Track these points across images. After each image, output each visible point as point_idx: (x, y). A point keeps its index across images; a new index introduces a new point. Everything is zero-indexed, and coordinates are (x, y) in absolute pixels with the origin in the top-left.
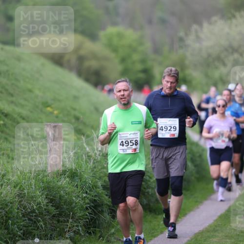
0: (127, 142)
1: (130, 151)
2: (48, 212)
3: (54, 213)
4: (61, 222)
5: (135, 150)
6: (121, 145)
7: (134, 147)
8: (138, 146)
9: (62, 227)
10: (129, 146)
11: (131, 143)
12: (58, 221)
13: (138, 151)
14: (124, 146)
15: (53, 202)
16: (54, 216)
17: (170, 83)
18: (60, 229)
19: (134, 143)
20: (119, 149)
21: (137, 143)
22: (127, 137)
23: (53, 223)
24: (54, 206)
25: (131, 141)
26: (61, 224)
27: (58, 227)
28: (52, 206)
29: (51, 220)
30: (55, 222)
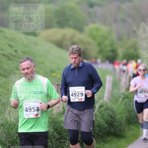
0: (30, 109)
1: (32, 116)
2: (54, 137)
3: (57, 137)
4: (62, 143)
5: (37, 115)
6: (26, 111)
7: (36, 112)
8: (40, 112)
9: (62, 146)
10: (32, 112)
11: (33, 109)
12: (60, 142)
13: (40, 116)
14: (28, 112)
15: (57, 131)
16: (57, 139)
17: (74, 59)
18: (61, 147)
19: (36, 109)
20: (24, 114)
21: (38, 109)
22: (30, 104)
23: (57, 143)
24: (58, 133)
25: (33, 108)
27: (60, 146)
28: (56, 133)
29: (56, 142)
30: (58, 143)
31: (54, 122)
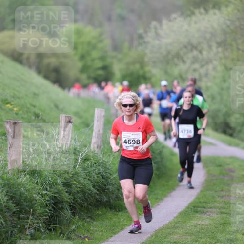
2: (8, 209)
3: (15, 210)
4: (22, 219)
9: (22, 224)
12: (19, 218)
15: (13, 199)
16: (14, 213)
18: (21, 226)
23: (13, 219)
24: (15, 203)
26: (21, 220)
27: (18, 224)
28: (12, 203)
29: (12, 217)
30: (15, 219)
31: (8, 184)
